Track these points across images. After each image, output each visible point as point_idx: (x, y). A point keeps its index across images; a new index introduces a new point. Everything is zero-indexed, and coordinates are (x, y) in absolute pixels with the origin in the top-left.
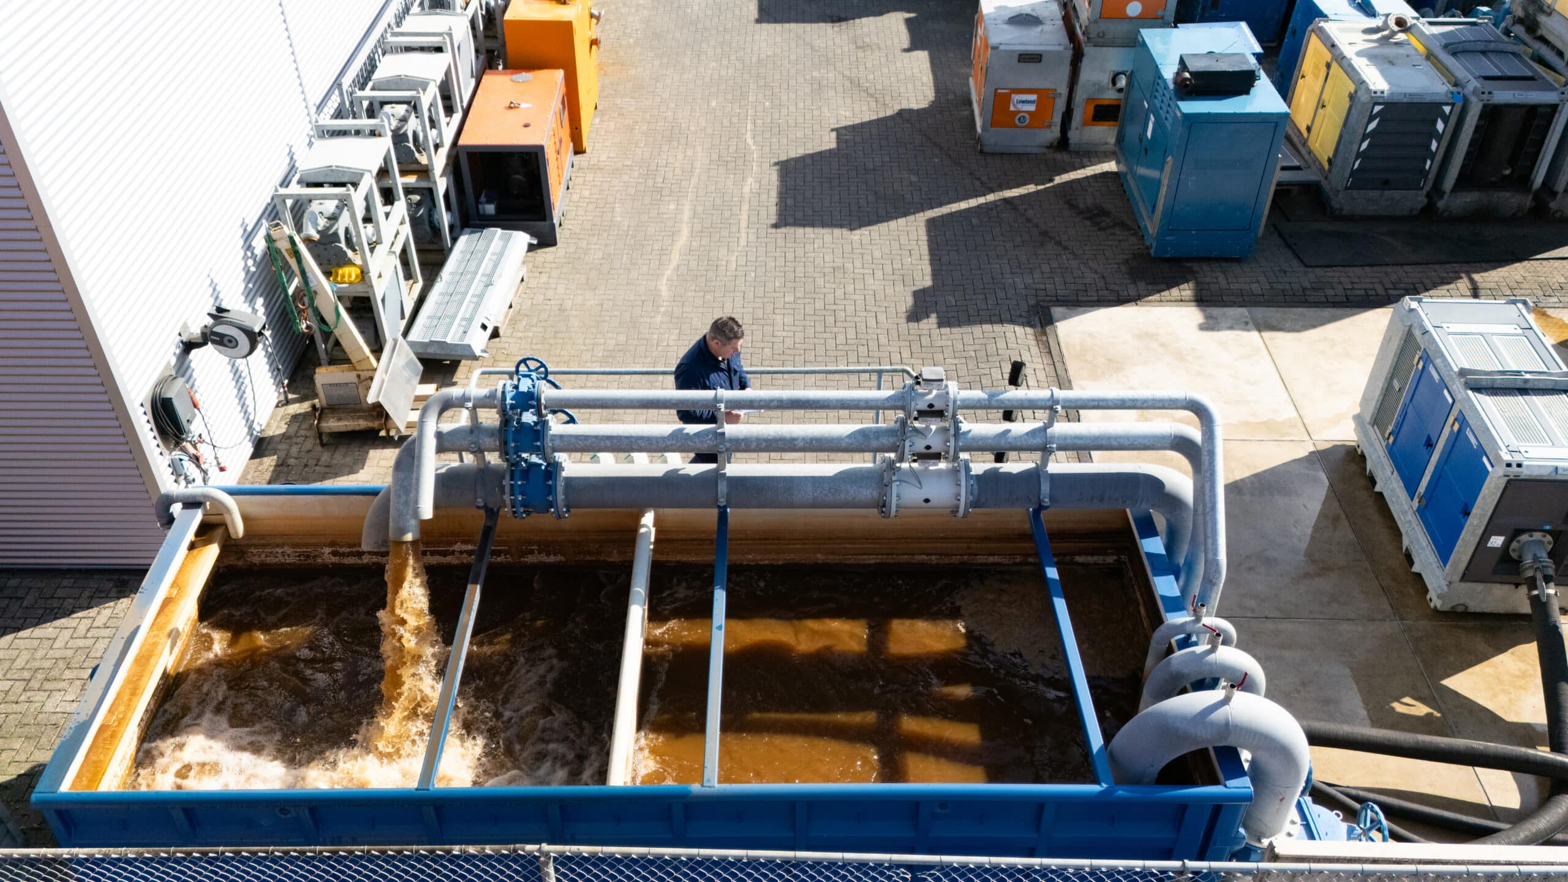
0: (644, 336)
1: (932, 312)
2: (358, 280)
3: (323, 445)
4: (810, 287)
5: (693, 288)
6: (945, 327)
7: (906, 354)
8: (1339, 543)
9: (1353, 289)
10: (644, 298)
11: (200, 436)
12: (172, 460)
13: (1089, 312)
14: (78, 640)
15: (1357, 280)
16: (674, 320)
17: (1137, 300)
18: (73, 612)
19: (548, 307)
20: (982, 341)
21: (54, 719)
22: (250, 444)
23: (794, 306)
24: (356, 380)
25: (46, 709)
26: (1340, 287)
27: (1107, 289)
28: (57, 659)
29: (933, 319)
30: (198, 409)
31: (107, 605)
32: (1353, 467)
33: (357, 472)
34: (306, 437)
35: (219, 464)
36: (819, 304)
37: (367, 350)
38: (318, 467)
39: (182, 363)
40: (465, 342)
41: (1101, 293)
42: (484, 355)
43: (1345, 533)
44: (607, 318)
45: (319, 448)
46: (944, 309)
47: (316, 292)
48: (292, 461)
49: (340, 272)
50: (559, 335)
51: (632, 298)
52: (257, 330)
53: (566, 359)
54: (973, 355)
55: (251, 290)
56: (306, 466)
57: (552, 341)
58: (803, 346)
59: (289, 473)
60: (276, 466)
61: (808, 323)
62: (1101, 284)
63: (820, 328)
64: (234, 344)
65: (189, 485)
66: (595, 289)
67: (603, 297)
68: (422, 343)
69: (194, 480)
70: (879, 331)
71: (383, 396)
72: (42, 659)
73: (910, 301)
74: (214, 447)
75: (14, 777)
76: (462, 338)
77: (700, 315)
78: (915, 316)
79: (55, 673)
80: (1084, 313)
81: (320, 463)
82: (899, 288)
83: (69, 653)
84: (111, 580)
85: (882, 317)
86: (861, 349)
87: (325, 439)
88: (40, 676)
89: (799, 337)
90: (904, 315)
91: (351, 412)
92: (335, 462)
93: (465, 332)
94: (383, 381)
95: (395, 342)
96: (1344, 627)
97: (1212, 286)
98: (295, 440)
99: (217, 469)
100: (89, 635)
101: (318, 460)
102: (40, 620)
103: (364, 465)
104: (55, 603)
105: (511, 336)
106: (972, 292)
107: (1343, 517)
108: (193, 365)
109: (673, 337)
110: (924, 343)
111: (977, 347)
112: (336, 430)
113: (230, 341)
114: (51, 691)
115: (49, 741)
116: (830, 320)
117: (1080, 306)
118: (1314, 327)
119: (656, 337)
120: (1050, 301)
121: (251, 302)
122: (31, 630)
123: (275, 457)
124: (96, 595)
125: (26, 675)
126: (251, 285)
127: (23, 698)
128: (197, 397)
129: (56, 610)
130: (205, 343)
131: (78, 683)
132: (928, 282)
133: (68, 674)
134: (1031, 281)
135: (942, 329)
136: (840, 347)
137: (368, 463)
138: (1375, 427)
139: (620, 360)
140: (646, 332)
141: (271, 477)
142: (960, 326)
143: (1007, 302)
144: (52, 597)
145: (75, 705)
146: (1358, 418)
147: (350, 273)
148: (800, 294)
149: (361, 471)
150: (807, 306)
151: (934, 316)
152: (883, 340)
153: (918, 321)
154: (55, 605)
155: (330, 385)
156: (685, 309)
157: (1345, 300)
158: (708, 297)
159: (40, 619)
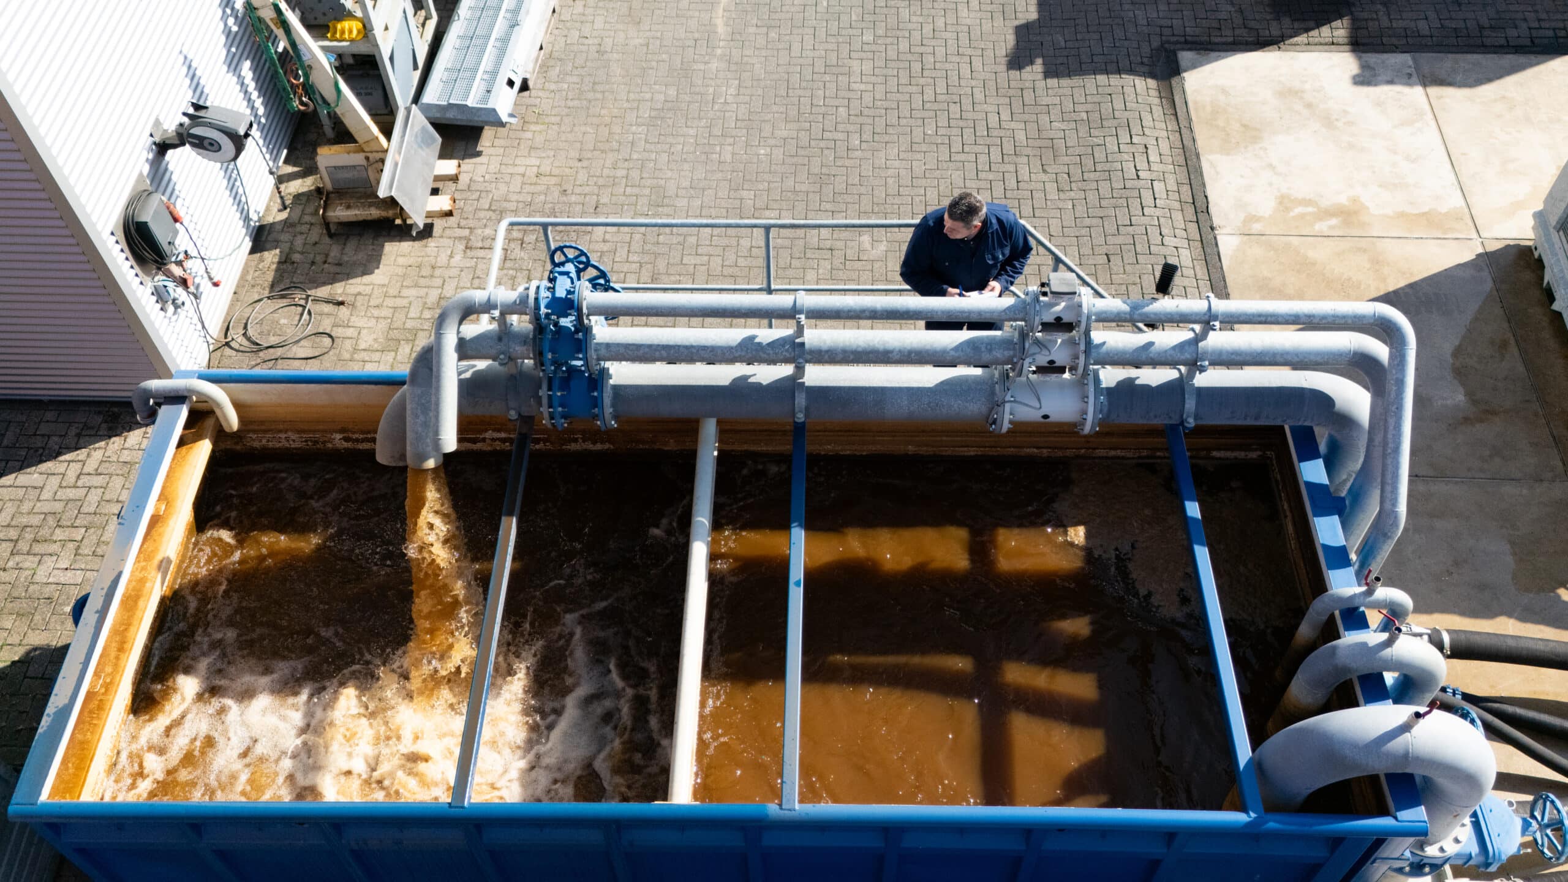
0: (697, 90)
1: (1037, 56)
2: (361, 36)
3: (331, 235)
4: (892, 21)
5: (754, 21)
6: (1052, 77)
7: (1006, 115)
8: (1505, 378)
9: (1541, 28)
10: (696, 35)
11: (186, 252)
12: (155, 287)
13: (1223, 58)
14: (68, 490)
15: (1544, 16)
16: (733, 67)
17: (1280, 42)
18: (59, 454)
19: (584, 48)
20: (1096, 99)
21: (47, 591)
22: (248, 239)
23: (874, 48)
24: (364, 163)
25: (37, 578)
26: (1524, 25)
27: (1245, 28)
28: (46, 514)
29: (1038, 66)
30: (181, 223)
31: (97, 445)
32: (1528, 276)
33: (372, 273)
34: (312, 224)
35: (211, 279)
36: (904, 46)
37: (375, 130)
38: (326, 266)
39: (157, 171)
40: (490, 106)
41: (1237, 32)
42: (513, 120)
43: (1513, 363)
44: (654, 64)
45: (327, 240)
46: (1051, 53)
47: (310, 67)
48: (296, 257)
49: (339, 26)
50: (598, 87)
51: (683, 36)
52: (242, 132)
53: (607, 120)
54: (1085, 118)
55: (234, 54)
56: (313, 263)
57: (590, 95)
58: (885, 104)
59: (295, 272)
60: (279, 263)
61: (890, 72)
62: (1238, 21)
63: (904, 80)
64: (216, 147)
65: (179, 310)
66: (639, 23)
67: (648, 34)
68: (439, 106)
69: (183, 304)
70: (974, 83)
71: (398, 189)
72: (29, 513)
73: (1011, 40)
74: (203, 259)
75: (9, 663)
76: (485, 99)
77: (764, 59)
78: (1017, 61)
79: (44, 532)
80: (1217, 59)
81: (330, 260)
82: (999, 22)
83: (58, 507)
84: (99, 413)
85: (977, 63)
86: (952, 107)
87: (333, 229)
88: (29, 536)
89: (881, 89)
90: (1004, 61)
91: (360, 198)
92: (346, 258)
93: (488, 91)
94: (396, 164)
95: (408, 111)
96: (1508, 489)
97: (1371, 23)
98: (298, 229)
99: (210, 284)
100: (80, 483)
101: (327, 255)
102: (24, 464)
103: (379, 263)
104: (39, 442)
105: (543, 89)
106: (1085, 30)
107: (1512, 341)
108: (171, 167)
109: (732, 91)
110: (1027, 101)
111: (1089, 107)
112: (346, 220)
113: (211, 144)
114: (42, 555)
115: (44, 619)
116: (917, 67)
117: (1212, 50)
118: (1490, 80)
119: (711, 90)
120: (1177, 43)
121: (235, 70)
122: (14, 475)
123: (278, 251)
124: (83, 433)
125: (13, 534)
126: (233, 50)
127: (11, 564)
128: (180, 210)
129: (41, 451)
130: (183, 144)
131: (71, 545)
132: (1033, 15)
133: (59, 534)
134: (1155, 15)
135: (1049, 80)
136: (927, 106)
137: (384, 260)
138: (1561, 233)
139: (670, 122)
140: (700, 82)
141: (275, 278)
142: (1069, 76)
143: (1126, 43)
144: (35, 435)
145: (69, 574)
146: (1539, 216)
147: (350, 28)
148: (881, 32)
149: (376, 271)
150: (889, 47)
151: (1039, 61)
152: (979, 96)
153: (1020, 68)
154: (39, 445)
155: (335, 167)
156: (747, 52)
157: (1529, 44)
158: (773, 35)
159: (23, 461)
